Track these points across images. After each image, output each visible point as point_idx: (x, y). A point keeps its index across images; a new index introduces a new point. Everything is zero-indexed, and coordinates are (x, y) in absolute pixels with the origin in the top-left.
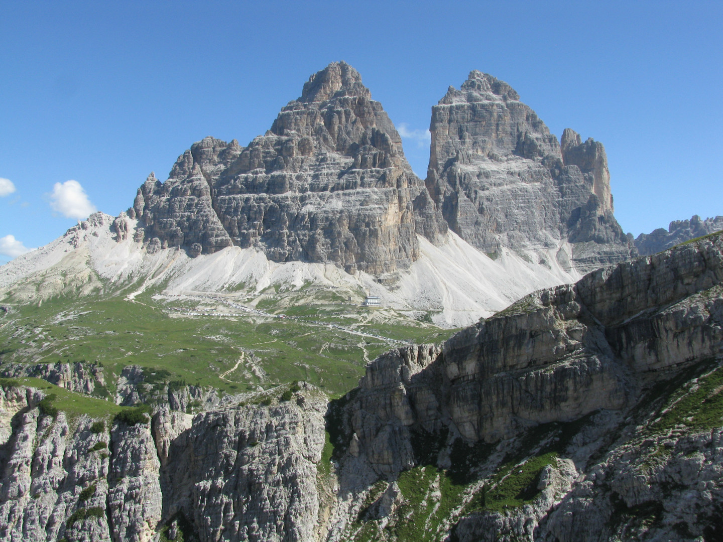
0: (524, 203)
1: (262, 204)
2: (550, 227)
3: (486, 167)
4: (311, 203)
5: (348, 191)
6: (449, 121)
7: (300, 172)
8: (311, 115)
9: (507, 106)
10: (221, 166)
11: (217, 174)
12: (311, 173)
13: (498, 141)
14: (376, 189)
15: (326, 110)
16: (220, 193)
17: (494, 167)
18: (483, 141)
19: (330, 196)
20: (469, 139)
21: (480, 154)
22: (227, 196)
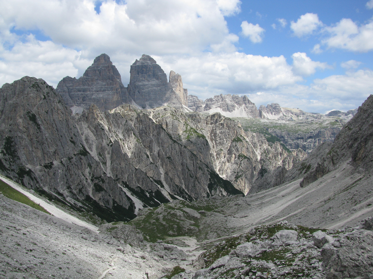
0: (154, 93)
1: (82, 95)
3: (145, 83)
4: (94, 95)
5: (104, 92)
6: (135, 70)
7: (92, 87)
8: (95, 71)
9: (152, 65)
10: (71, 85)
11: (70, 87)
12: (95, 87)
13: (149, 75)
14: (111, 92)
15: (99, 69)
16: (71, 92)
17: (147, 83)
18: (144, 76)
19: (99, 93)
20: (140, 75)
21: (144, 79)
22: (73, 93)
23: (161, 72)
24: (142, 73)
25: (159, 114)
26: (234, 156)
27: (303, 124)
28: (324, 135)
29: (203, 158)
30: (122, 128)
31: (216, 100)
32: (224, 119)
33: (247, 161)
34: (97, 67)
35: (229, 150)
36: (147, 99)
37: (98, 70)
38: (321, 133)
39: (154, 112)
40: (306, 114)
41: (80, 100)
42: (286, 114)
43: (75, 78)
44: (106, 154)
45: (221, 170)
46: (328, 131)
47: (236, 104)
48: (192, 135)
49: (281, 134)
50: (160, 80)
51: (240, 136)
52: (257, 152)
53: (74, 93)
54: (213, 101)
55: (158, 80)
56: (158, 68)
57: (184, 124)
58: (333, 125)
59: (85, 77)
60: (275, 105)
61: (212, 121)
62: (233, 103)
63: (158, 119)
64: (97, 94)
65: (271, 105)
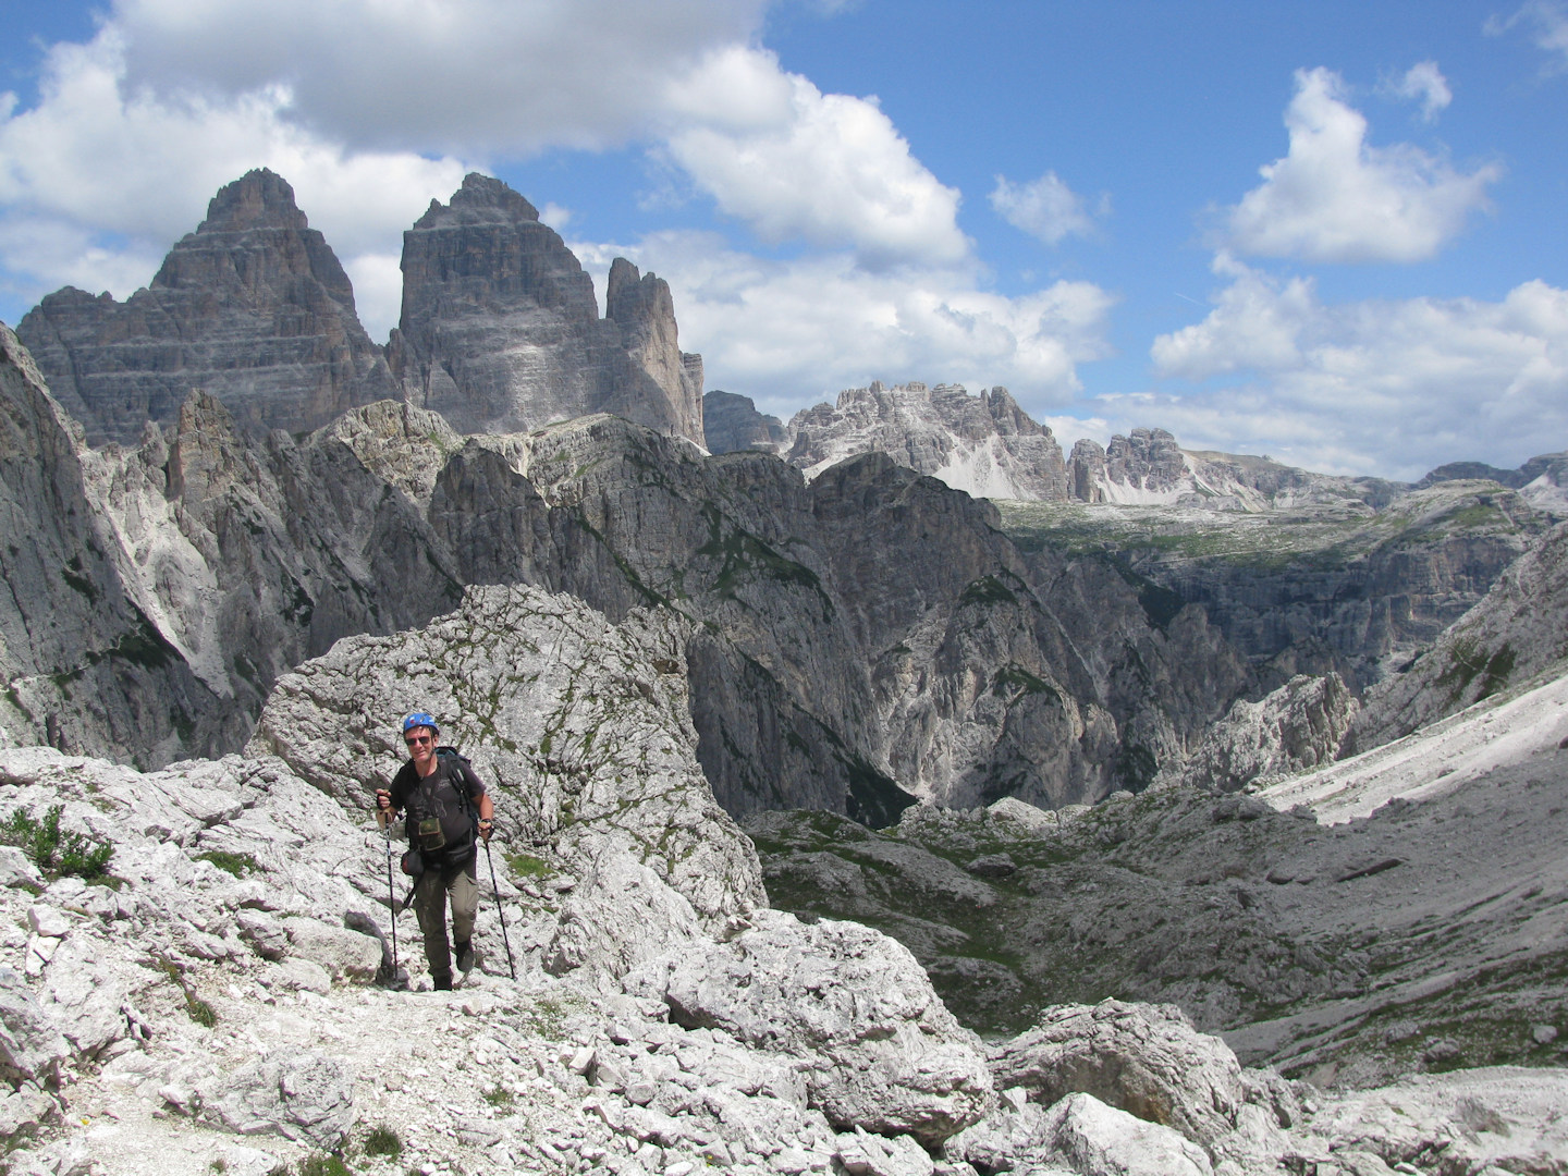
0: (530, 375)
1: (147, 387)
2: (568, 408)
3: (479, 322)
4: (213, 386)
5: (262, 369)
6: (428, 255)
7: (199, 342)
8: (217, 256)
9: (518, 229)
10: (88, 331)
11: (81, 343)
12: (214, 341)
13: (502, 283)
14: (300, 365)
15: (239, 247)
16: (87, 370)
17: (491, 324)
18: (478, 285)
19: (240, 376)
20: (456, 281)
21: (473, 302)
22: (98, 376)
23: (561, 267)
24: (467, 274)
25: (563, 456)
26: (970, 678)
27: (1309, 526)
28: (1423, 575)
29: (807, 692)
30: (362, 529)
31: (851, 415)
32: (911, 484)
33: (1047, 702)
34: (228, 240)
35: (942, 649)
36: (492, 406)
37: (233, 254)
38: (1406, 569)
39: (534, 450)
40: (1313, 482)
41: (138, 412)
42: (1211, 483)
43: (107, 296)
44: (277, 665)
45: (904, 758)
46: (1443, 556)
47: (951, 435)
48: (747, 566)
49: (1194, 579)
50: (562, 308)
51: (1001, 575)
52: (1087, 658)
53: (104, 375)
54: (837, 418)
55: (547, 306)
56: (548, 246)
57: (702, 513)
58: (1470, 526)
59: (162, 290)
60: (1152, 437)
61: (845, 501)
62: (937, 427)
63: (560, 487)
64: (228, 377)
65: (1130, 440)
